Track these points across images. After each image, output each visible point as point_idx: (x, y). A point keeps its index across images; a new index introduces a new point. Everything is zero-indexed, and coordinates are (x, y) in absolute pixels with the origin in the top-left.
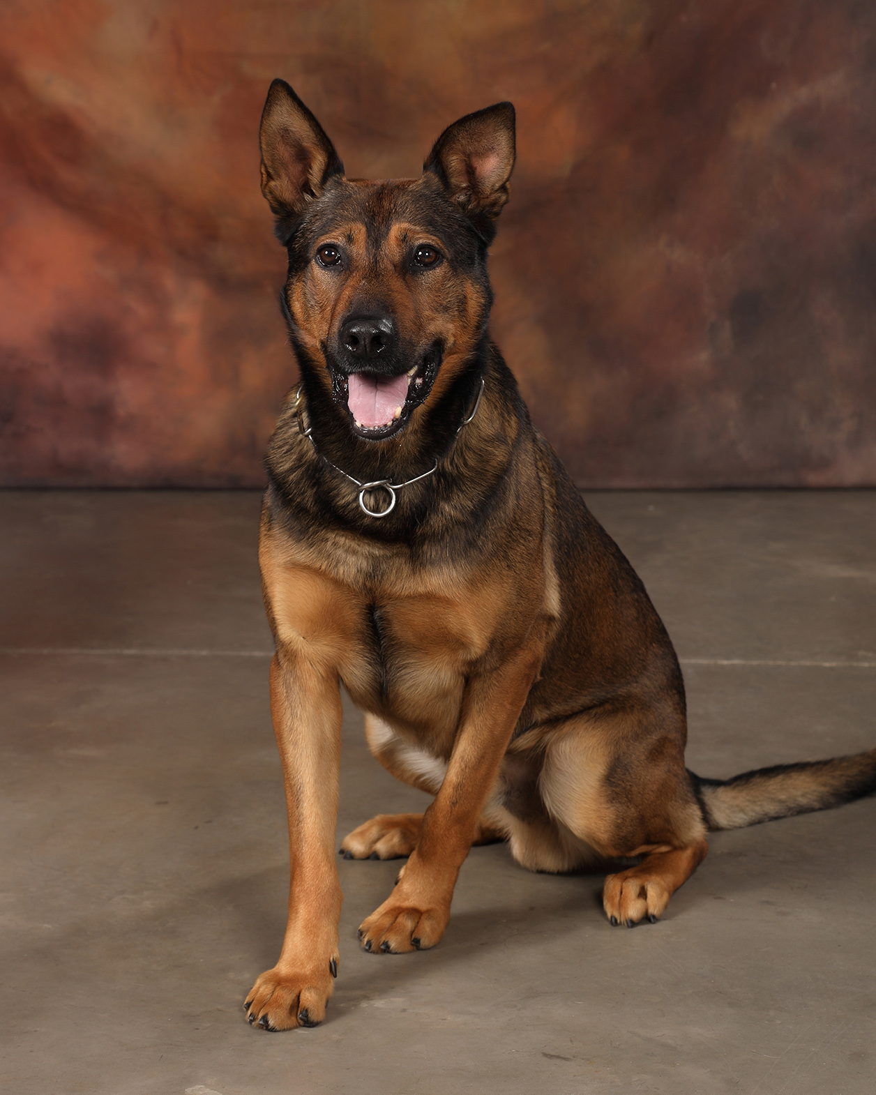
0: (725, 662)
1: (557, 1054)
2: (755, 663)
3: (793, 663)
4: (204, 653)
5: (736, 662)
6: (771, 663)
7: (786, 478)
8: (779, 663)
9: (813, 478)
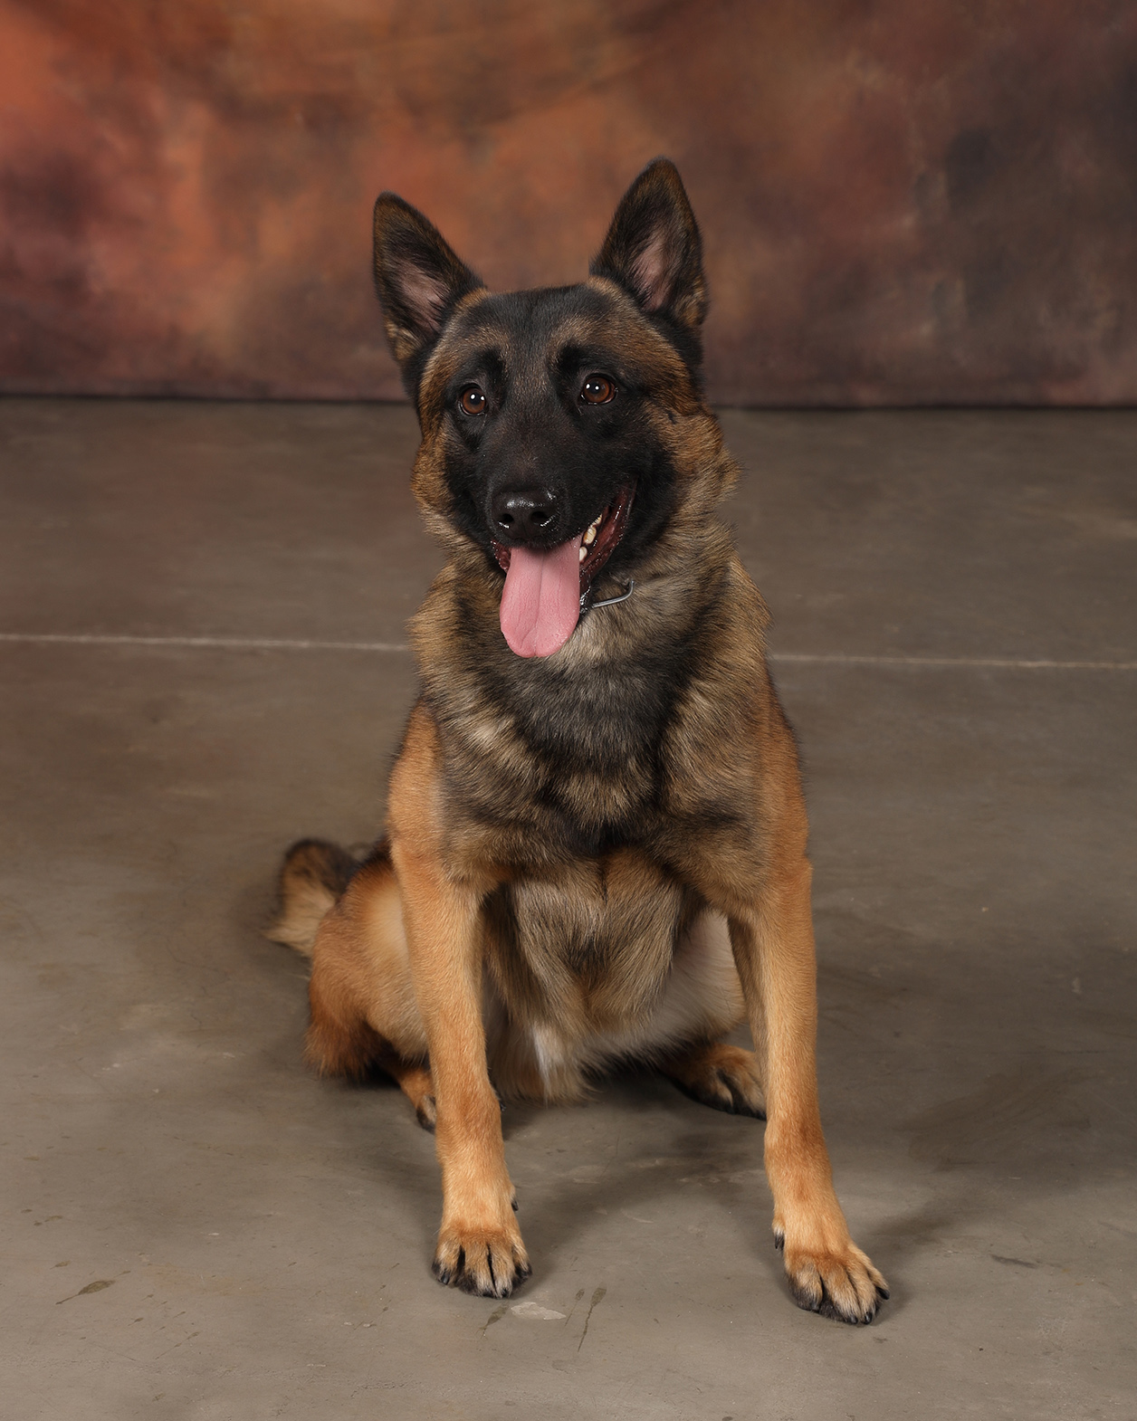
0: (1029, 664)
1: (1013, 1257)
2: (1071, 665)
3: (1124, 666)
4: (305, 644)
5: (1045, 663)
6: (1092, 665)
7: (1021, 393)
8: (1104, 665)
9: (1059, 394)
